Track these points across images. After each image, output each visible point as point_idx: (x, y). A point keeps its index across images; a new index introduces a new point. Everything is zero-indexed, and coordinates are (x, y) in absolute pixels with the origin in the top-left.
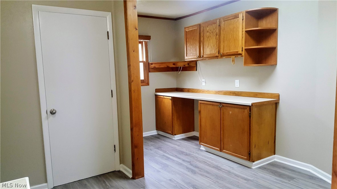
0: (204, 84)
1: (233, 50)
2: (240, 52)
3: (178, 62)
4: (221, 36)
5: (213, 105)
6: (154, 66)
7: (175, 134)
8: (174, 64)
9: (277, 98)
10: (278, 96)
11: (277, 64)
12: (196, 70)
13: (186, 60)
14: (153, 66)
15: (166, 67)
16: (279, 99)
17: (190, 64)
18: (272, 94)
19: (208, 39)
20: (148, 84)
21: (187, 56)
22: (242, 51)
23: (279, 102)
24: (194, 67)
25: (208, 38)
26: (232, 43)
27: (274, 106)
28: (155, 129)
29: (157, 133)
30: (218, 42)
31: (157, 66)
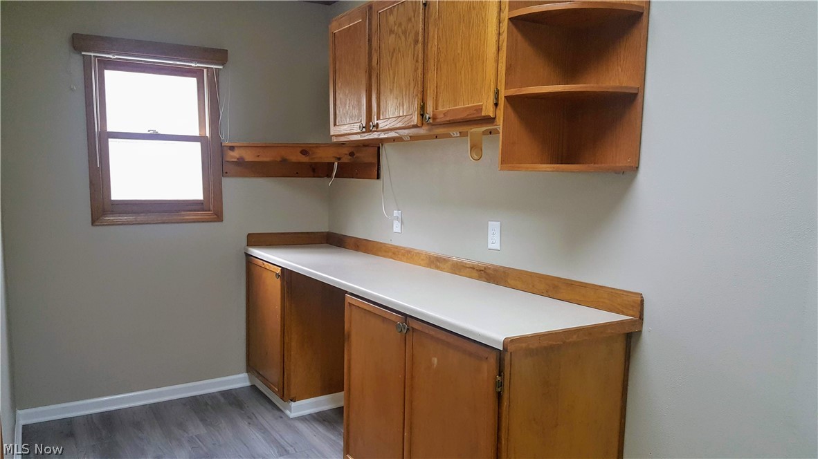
0: (397, 227)
1: (463, 104)
2: (489, 111)
3: (318, 146)
4: (429, 47)
5: (384, 319)
6: (238, 156)
7: (292, 396)
8: (304, 152)
9: (631, 312)
10: (637, 305)
11: (637, 168)
12: (378, 177)
13: (335, 140)
14: (234, 155)
15: (279, 159)
16: (641, 318)
17: (357, 155)
18: (613, 293)
19: (392, 59)
20: (218, 217)
21: (335, 125)
22: (496, 105)
23: (640, 332)
24: (371, 164)
25: (393, 56)
26: (463, 72)
27: (619, 347)
28: (245, 370)
29: (248, 384)
30: (420, 71)
31: (249, 156)
